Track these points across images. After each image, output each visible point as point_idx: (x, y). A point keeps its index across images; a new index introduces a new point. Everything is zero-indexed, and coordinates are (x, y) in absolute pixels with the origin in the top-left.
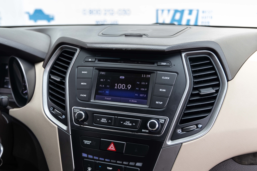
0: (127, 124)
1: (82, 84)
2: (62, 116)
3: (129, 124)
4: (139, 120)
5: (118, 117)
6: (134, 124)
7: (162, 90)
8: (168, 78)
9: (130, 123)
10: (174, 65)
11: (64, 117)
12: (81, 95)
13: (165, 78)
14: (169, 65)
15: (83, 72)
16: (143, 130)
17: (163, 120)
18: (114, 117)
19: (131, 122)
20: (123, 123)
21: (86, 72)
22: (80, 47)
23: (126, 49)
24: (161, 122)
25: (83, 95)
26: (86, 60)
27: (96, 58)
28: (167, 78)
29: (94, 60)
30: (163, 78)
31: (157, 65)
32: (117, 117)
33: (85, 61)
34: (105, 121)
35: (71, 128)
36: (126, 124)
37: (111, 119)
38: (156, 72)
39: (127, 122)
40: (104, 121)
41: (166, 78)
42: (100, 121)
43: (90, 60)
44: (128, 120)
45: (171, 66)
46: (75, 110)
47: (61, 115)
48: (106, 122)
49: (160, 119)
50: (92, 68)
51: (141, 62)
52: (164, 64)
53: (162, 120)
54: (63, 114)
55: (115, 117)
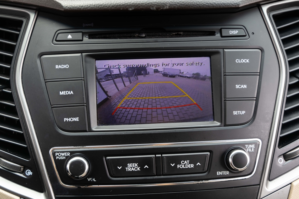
0: (185, 166)
1: (62, 93)
2: (23, 172)
3: (189, 166)
4: (208, 154)
5: (163, 155)
6: (198, 163)
7: (240, 86)
8: (248, 61)
9: (190, 163)
10: (253, 33)
11: (29, 173)
12: (65, 119)
13: (240, 61)
14: (245, 35)
15: (57, 67)
16: (219, 173)
17: (253, 146)
18: (154, 156)
19: (192, 160)
20: (176, 166)
21: (65, 66)
22: (35, 8)
23: (159, 8)
24: (250, 150)
25: (70, 120)
26: (60, 37)
27: (84, 31)
28: (245, 61)
29: (79, 36)
30: (237, 61)
31: (222, 36)
32: (160, 155)
33: (56, 41)
34: (136, 169)
35: (55, 195)
36: (183, 166)
37: (148, 161)
38: (221, 50)
39: (183, 162)
40: (133, 169)
41: (242, 61)
42: (124, 169)
43: (70, 37)
44: (185, 158)
45: (247, 36)
46: (57, 156)
47: (20, 170)
48: (138, 169)
49: (246, 145)
50: (79, 54)
51: (184, 31)
52: (235, 32)
53: (250, 146)
54: (26, 167)
55: (157, 155)
